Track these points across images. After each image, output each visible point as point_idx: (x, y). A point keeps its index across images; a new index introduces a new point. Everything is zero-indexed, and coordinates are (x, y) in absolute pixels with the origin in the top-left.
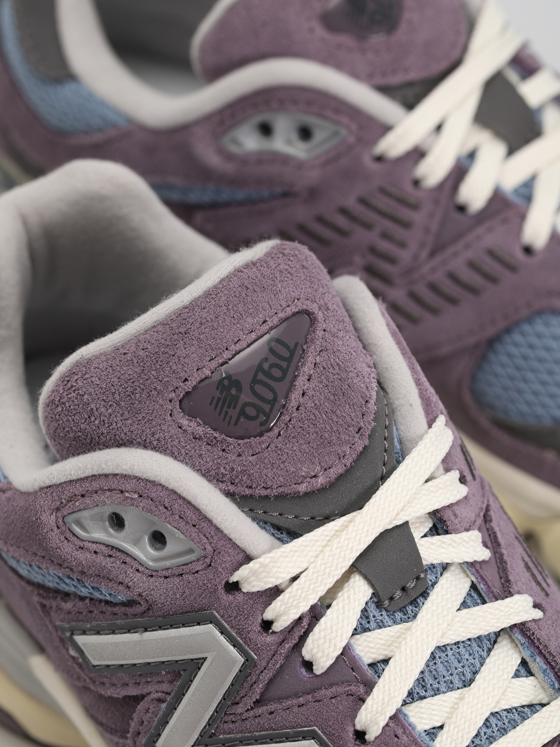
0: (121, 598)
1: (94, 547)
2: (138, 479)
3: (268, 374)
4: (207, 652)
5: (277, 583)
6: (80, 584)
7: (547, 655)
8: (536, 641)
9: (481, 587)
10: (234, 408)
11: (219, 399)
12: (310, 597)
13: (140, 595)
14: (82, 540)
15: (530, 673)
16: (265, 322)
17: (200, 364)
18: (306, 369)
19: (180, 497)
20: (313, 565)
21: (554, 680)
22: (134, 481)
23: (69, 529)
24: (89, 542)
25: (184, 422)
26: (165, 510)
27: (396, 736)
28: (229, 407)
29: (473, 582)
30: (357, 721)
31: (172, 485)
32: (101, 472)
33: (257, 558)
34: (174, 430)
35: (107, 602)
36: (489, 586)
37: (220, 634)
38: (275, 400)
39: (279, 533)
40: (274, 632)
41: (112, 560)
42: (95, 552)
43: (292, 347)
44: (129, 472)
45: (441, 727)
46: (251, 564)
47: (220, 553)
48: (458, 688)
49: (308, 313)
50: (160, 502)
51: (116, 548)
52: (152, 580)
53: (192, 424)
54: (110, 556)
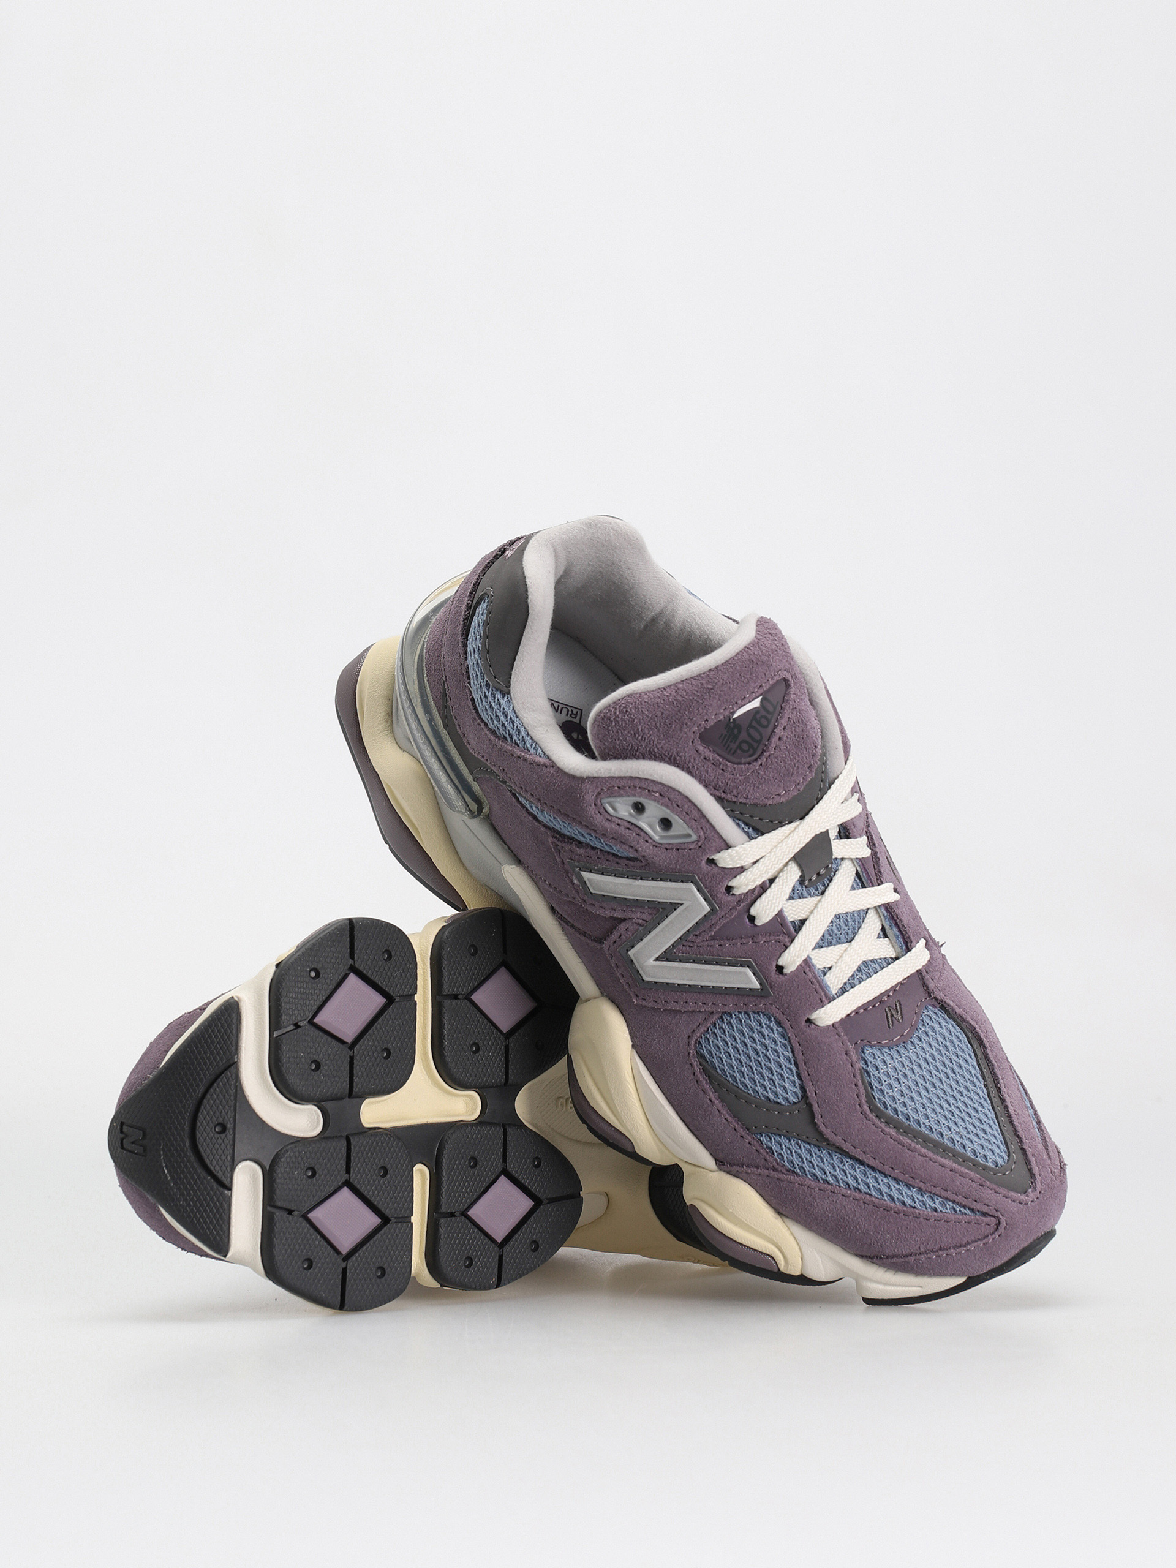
0: (625, 854)
1: (619, 821)
2: (664, 785)
3: (759, 723)
4: (684, 900)
5: (743, 865)
6: (597, 840)
7: (901, 927)
8: (895, 916)
9: (863, 875)
10: (734, 743)
11: (726, 735)
12: (764, 875)
13: (644, 857)
14: (611, 816)
15: (886, 936)
16: (761, 686)
17: (718, 712)
18: (783, 721)
19: (690, 801)
20: (769, 855)
21: (902, 943)
22: (660, 786)
23: (603, 807)
24: (616, 817)
25: (701, 748)
26: (677, 807)
27: (804, 972)
28: (731, 742)
29: (857, 871)
30: (780, 960)
31: (687, 793)
32: (637, 775)
33: (733, 847)
34: (693, 753)
35: (613, 855)
36: (869, 875)
37: (696, 891)
38: (761, 740)
39: (747, 828)
40: (733, 894)
41: (631, 831)
42: (618, 824)
43: (775, 704)
44: (659, 780)
45: (830, 968)
46: (730, 850)
47: (709, 840)
48: (843, 943)
49: (785, 680)
50: (675, 802)
51: (635, 825)
52: (656, 849)
53: (705, 750)
54: (629, 829)
